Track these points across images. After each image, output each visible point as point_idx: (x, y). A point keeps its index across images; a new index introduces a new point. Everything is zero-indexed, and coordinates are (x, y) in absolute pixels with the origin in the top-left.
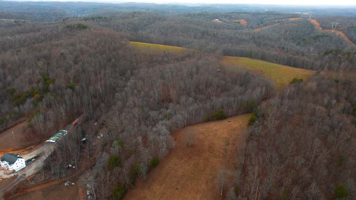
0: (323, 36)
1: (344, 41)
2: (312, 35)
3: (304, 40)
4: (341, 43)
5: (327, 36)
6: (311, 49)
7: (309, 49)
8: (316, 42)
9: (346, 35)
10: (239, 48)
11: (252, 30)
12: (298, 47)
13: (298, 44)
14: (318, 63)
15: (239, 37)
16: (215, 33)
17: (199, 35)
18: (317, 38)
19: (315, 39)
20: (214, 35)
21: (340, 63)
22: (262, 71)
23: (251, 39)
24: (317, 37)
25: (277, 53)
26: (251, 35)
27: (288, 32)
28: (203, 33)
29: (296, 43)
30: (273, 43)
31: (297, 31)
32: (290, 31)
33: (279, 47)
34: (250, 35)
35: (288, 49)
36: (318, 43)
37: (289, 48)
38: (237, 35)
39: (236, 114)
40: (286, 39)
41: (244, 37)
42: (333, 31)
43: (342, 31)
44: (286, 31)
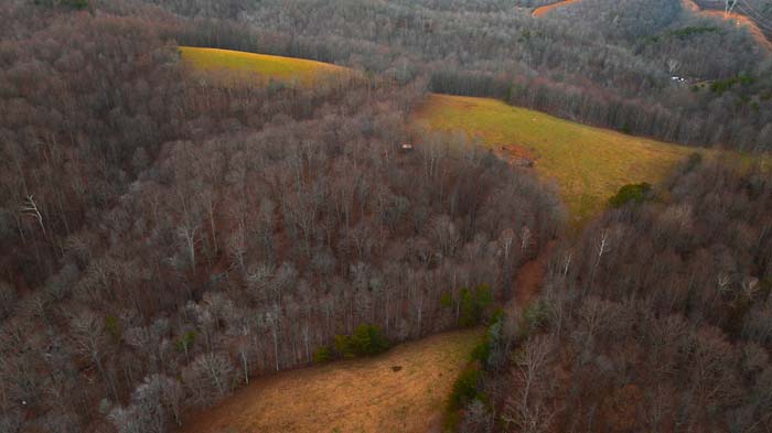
0: (701, 31)
1: (755, 43)
2: (674, 26)
3: (655, 40)
4: (749, 49)
5: (711, 30)
6: (672, 65)
7: (666, 65)
8: (684, 46)
9: (759, 26)
10: (479, 69)
11: (527, 10)
12: (639, 62)
13: (638, 52)
14: (695, 124)
15: (489, 34)
16: (430, 21)
17: (389, 27)
18: (687, 34)
19: (682, 38)
20: (427, 25)
21: (758, 126)
22: (533, 150)
23: (520, 41)
24: (688, 31)
25: (579, 91)
26: (521, 29)
27: (616, 18)
28: (400, 22)
29: (634, 48)
30: (576, 50)
31: (638, 16)
32: (622, 15)
33: (590, 63)
34: (518, 27)
35: (613, 66)
36: (689, 49)
37: (617, 64)
38: (485, 29)
39: (423, 334)
40: (610, 37)
41: (502, 33)
42: (726, 15)
43: (750, 14)
44: (612, 16)
